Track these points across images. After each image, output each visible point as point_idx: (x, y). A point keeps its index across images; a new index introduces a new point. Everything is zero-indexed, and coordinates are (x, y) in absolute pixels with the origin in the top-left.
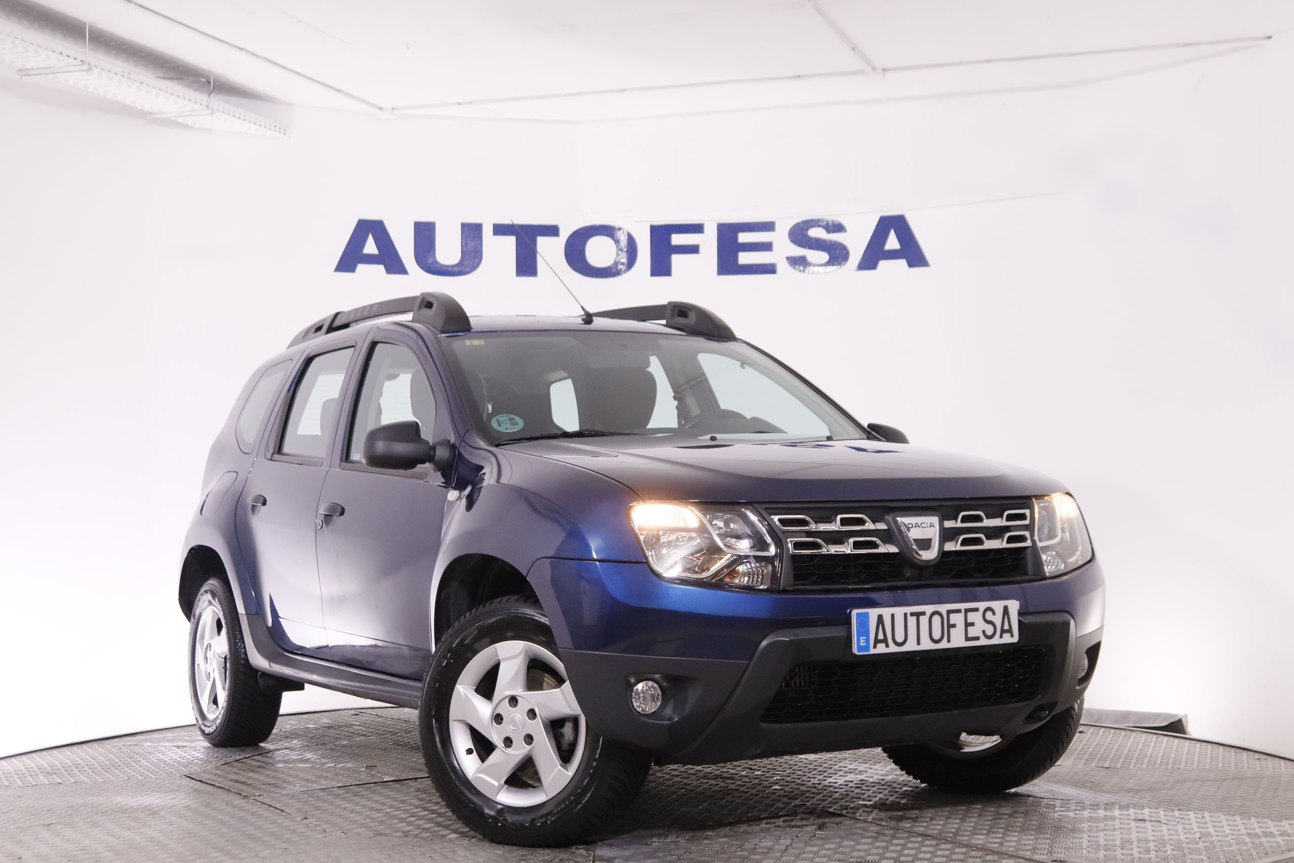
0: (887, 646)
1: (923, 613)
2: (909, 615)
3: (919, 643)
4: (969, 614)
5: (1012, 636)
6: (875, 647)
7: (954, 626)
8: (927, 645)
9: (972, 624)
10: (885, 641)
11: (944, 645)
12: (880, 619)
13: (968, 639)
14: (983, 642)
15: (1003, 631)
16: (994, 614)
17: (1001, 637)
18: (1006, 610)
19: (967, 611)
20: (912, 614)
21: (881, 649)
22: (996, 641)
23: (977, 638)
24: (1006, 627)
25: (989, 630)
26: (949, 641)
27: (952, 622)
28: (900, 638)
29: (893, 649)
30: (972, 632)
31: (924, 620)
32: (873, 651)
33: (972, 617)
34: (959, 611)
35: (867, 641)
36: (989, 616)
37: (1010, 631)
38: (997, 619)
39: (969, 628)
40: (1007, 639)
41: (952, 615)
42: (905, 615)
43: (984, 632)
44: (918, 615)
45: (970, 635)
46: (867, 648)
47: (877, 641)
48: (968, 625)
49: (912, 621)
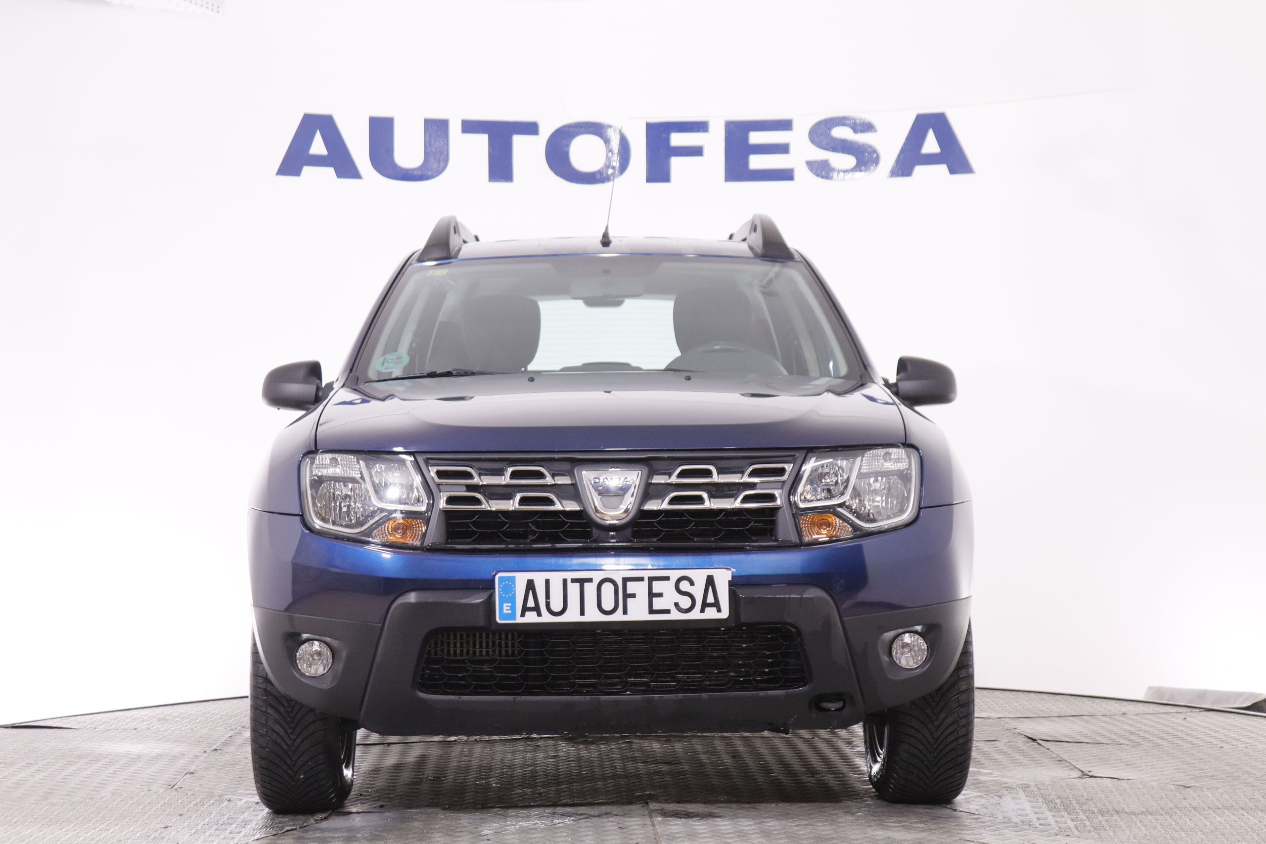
0: (539, 615)
1: (590, 580)
2: (569, 581)
3: (582, 613)
4: (655, 583)
5: (719, 610)
6: (523, 615)
7: (633, 596)
8: (593, 615)
9: (660, 595)
10: (537, 609)
11: (618, 617)
12: (530, 585)
13: (652, 611)
14: (675, 615)
15: (705, 605)
16: (692, 583)
17: (702, 611)
18: (710, 581)
19: (651, 579)
20: (574, 581)
21: (531, 618)
22: (695, 615)
23: (668, 612)
24: (710, 599)
25: (685, 602)
26: (625, 612)
27: (629, 591)
28: (557, 606)
29: (547, 618)
30: (658, 604)
31: (590, 590)
32: (519, 620)
33: (657, 587)
34: (641, 579)
35: (513, 608)
36: (685, 586)
37: (716, 605)
38: (698, 591)
39: (655, 600)
40: (711, 614)
41: (629, 584)
42: (565, 581)
43: (676, 605)
44: (582, 582)
45: (655, 607)
46: (513, 615)
47: (525, 609)
48: (652, 595)
49: (574, 590)
